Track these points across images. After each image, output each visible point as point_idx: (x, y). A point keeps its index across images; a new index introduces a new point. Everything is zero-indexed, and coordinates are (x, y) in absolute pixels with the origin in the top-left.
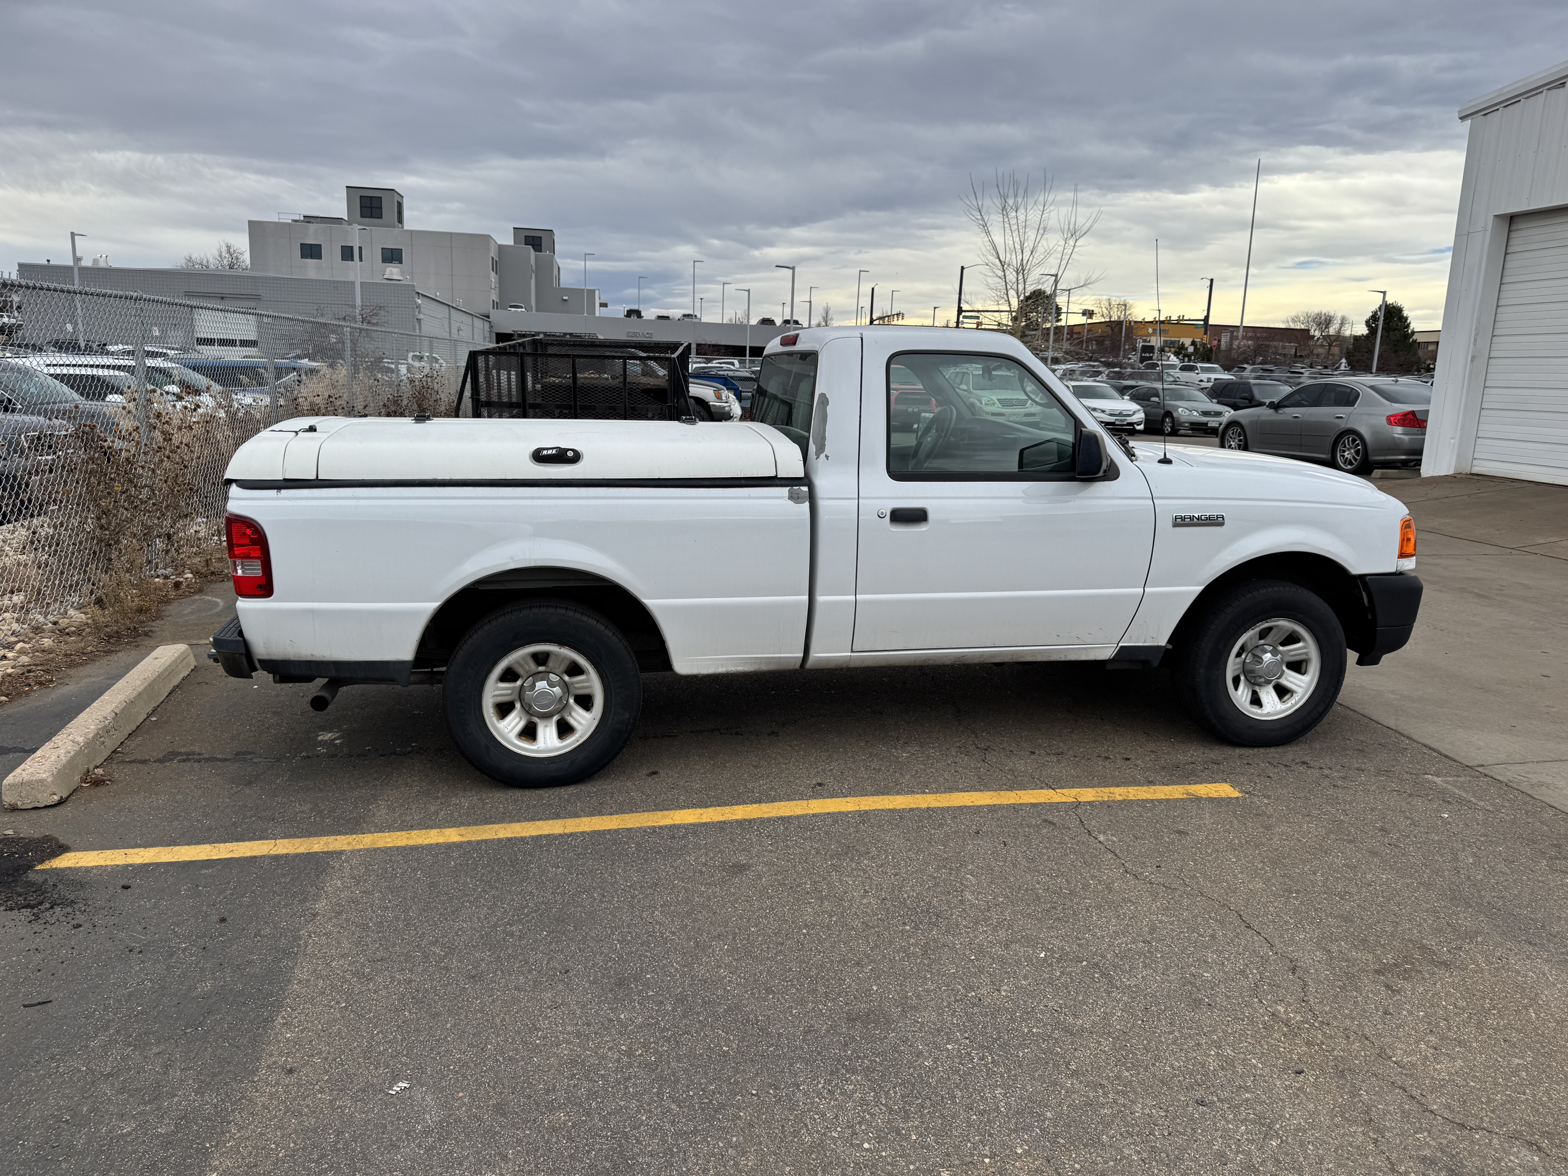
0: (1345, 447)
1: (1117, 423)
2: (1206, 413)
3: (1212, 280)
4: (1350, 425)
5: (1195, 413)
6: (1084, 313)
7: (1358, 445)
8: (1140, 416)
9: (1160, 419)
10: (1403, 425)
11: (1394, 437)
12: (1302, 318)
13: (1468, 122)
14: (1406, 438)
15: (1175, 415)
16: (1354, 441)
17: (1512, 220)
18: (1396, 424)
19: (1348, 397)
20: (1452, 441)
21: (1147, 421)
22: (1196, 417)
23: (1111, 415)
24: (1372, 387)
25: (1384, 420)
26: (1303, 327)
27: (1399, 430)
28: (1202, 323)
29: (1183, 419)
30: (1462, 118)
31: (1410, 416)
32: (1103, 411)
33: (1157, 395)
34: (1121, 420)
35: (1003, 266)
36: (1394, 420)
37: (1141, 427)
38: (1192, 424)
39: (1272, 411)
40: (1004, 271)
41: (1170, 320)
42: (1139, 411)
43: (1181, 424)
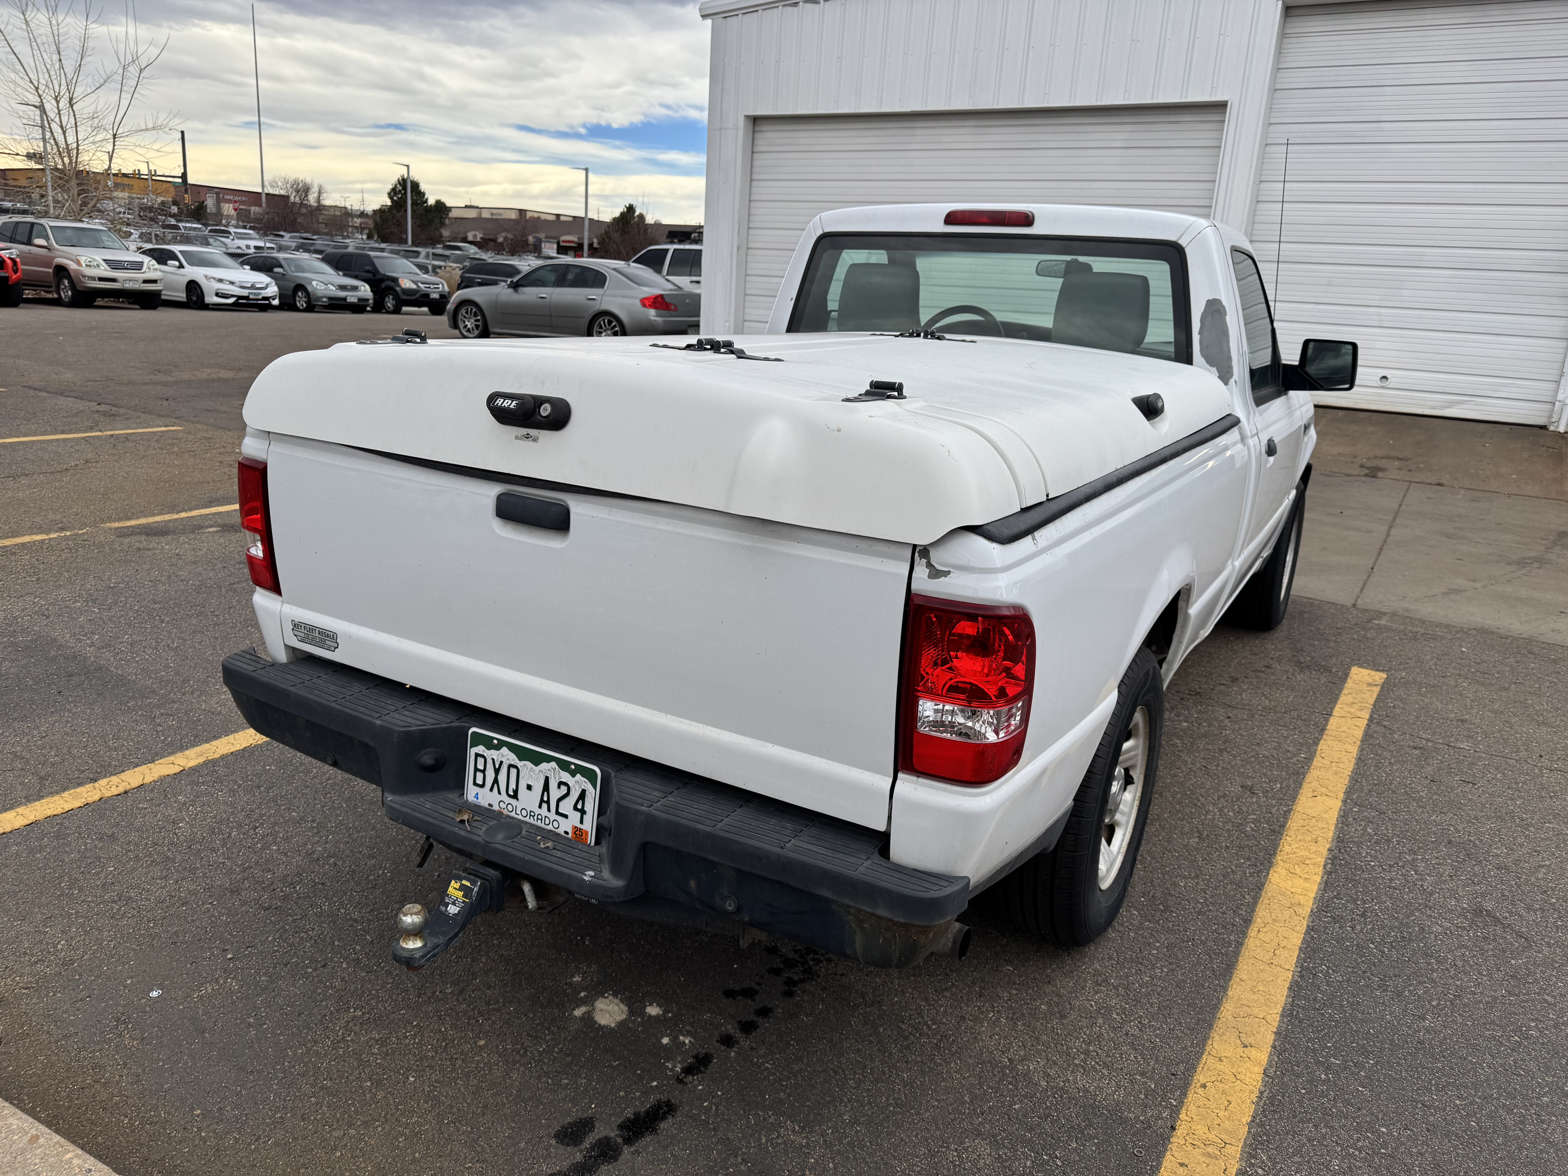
0: (601, 327)
1: (251, 297)
2: (342, 288)
3: (183, 133)
4: (605, 307)
5: (331, 287)
6: (30, 156)
7: (615, 327)
8: (273, 290)
9: (291, 293)
10: (655, 308)
11: (650, 320)
12: (280, 184)
13: (709, 22)
14: (658, 319)
15: (309, 288)
16: (610, 322)
17: (756, 121)
18: (651, 306)
19: (597, 279)
20: (727, 324)
21: (281, 296)
22: (333, 291)
23: (242, 287)
24: (614, 269)
25: (638, 302)
26: (282, 192)
27: (652, 312)
28: (180, 180)
29: (319, 294)
30: (704, 17)
31: (659, 300)
32: (232, 283)
33: (281, 266)
34: (255, 294)
35: (37, 89)
36: (645, 302)
37: (276, 302)
38: (330, 299)
39: (511, 290)
40: (40, 96)
41: (139, 174)
42: (270, 283)
43: (319, 299)
